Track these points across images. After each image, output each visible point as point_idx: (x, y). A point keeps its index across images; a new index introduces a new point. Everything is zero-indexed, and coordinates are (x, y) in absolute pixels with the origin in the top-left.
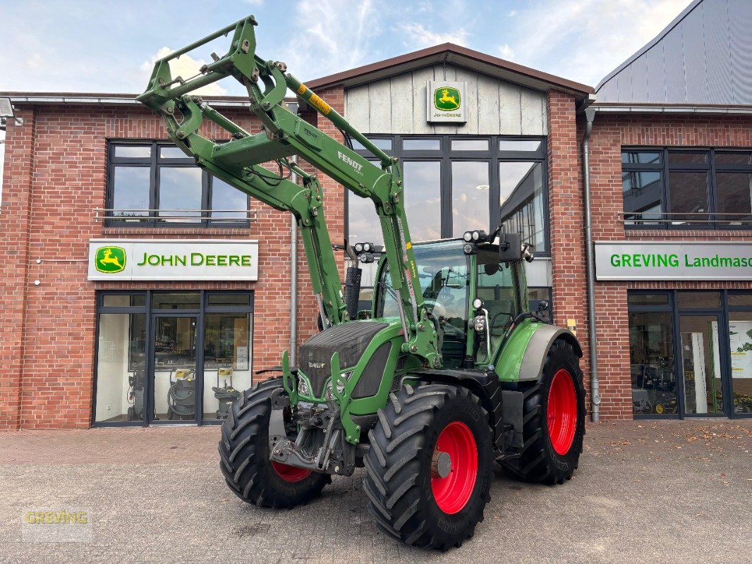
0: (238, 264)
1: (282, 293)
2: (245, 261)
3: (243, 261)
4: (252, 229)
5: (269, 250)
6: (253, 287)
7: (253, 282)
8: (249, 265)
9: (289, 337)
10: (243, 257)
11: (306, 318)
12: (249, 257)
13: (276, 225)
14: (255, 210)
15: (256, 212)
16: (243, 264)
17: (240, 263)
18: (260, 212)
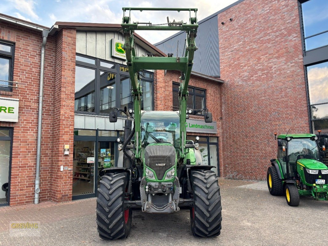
0: (6, 112)
1: (32, 130)
2: (10, 110)
3: (9, 110)
4: (14, 92)
5: (25, 106)
6: (14, 126)
7: (13, 123)
8: (13, 113)
9: (36, 154)
10: (9, 108)
11: (45, 144)
12: (13, 108)
13: (29, 92)
14: (17, 82)
15: (17, 83)
16: (9, 112)
17: (7, 111)
18: (20, 84)
